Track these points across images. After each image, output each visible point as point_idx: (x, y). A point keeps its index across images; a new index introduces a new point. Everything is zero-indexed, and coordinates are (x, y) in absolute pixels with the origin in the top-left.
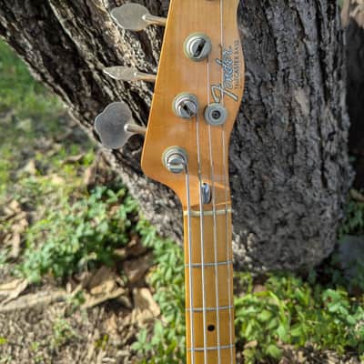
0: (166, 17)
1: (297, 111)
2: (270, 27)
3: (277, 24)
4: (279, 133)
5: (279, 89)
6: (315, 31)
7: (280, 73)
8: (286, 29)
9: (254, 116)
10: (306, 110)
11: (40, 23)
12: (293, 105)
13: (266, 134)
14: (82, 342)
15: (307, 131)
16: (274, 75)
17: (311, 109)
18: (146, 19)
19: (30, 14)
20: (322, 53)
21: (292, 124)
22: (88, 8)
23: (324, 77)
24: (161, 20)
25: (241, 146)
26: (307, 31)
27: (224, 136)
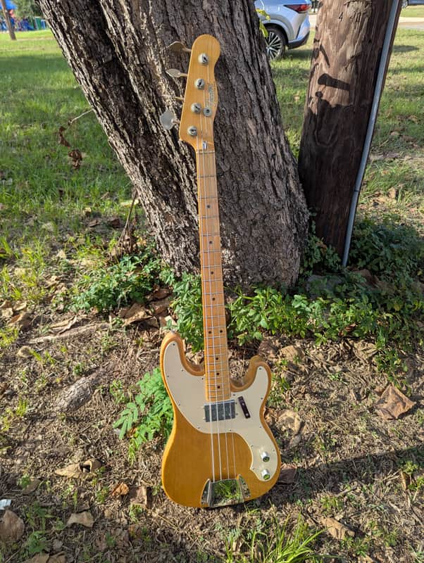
0: (187, 73)
1: (249, 132)
2: (231, 83)
3: (234, 81)
4: (243, 146)
5: (239, 119)
6: (253, 87)
7: (238, 108)
8: (238, 85)
9: (229, 135)
10: (255, 134)
11: (123, 87)
12: (248, 129)
13: (236, 146)
14: (123, 348)
15: (257, 147)
16: (235, 110)
17: (257, 133)
18: (180, 74)
19: (118, 83)
20: (259, 101)
21: (248, 141)
22: (151, 75)
23: (263, 115)
24: (183, 75)
25: (224, 155)
26: (248, 86)
27: (211, 122)
